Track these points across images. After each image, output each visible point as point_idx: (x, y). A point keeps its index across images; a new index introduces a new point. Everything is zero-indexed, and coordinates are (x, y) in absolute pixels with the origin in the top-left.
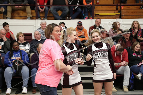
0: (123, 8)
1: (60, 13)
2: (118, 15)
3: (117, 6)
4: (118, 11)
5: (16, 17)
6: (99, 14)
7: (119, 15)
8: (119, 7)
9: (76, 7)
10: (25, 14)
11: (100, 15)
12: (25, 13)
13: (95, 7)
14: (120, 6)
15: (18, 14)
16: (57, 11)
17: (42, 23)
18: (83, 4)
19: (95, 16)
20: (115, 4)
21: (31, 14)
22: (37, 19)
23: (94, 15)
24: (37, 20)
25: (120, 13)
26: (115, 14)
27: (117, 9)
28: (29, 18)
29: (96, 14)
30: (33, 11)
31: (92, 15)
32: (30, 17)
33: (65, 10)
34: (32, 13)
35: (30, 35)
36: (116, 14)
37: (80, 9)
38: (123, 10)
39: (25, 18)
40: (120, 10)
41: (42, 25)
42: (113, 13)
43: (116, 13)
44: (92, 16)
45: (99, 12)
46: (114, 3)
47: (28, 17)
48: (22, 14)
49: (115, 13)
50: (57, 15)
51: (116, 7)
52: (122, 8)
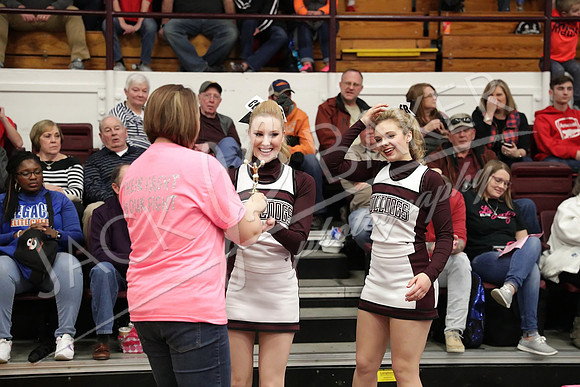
0: (447, 28)
1: (201, 45)
2: (428, 57)
3: (426, 22)
4: (429, 42)
5: (27, 61)
6: (355, 54)
7: (434, 58)
8: (432, 26)
9: (267, 24)
10: (61, 48)
11: (359, 55)
12: (61, 44)
13: (341, 23)
14: (439, 21)
15: (35, 45)
16: (191, 36)
17: (131, 83)
18: (292, 10)
19: (341, 60)
20: (419, 15)
21: (85, 47)
22: (110, 67)
23: (338, 57)
24: (110, 72)
25: (436, 50)
26: (418, 54)
27: (426, 33)
28: (80, 65)
29: (345, 51)
30: (96, 36)
31: (329, 57)
32: (83, 61)
33: (224, 35)
34: (89, 44)
35: (84, 131)
36: (422, 53)
37: (282, 32)
38: (451, 38)
39: (64, 62)
40: (436, 37)
41: (132, 92)
42: (410, 48)
43: (424, 48)
44: (327, 60)
45: (356, 42)
46: (414, 10)
47: (73, 58)
48: (48, 45)
49: (417, 47)
50: (192, 52)
51: (420, 24)
52: (444, 28)
